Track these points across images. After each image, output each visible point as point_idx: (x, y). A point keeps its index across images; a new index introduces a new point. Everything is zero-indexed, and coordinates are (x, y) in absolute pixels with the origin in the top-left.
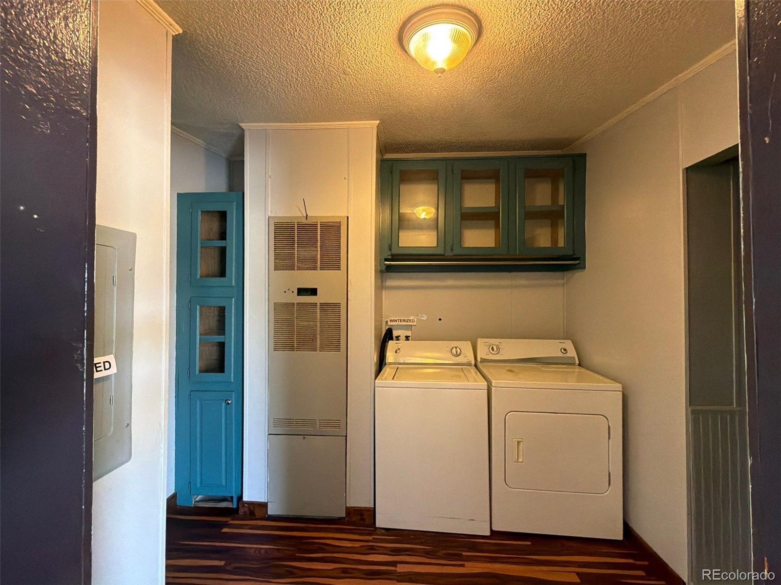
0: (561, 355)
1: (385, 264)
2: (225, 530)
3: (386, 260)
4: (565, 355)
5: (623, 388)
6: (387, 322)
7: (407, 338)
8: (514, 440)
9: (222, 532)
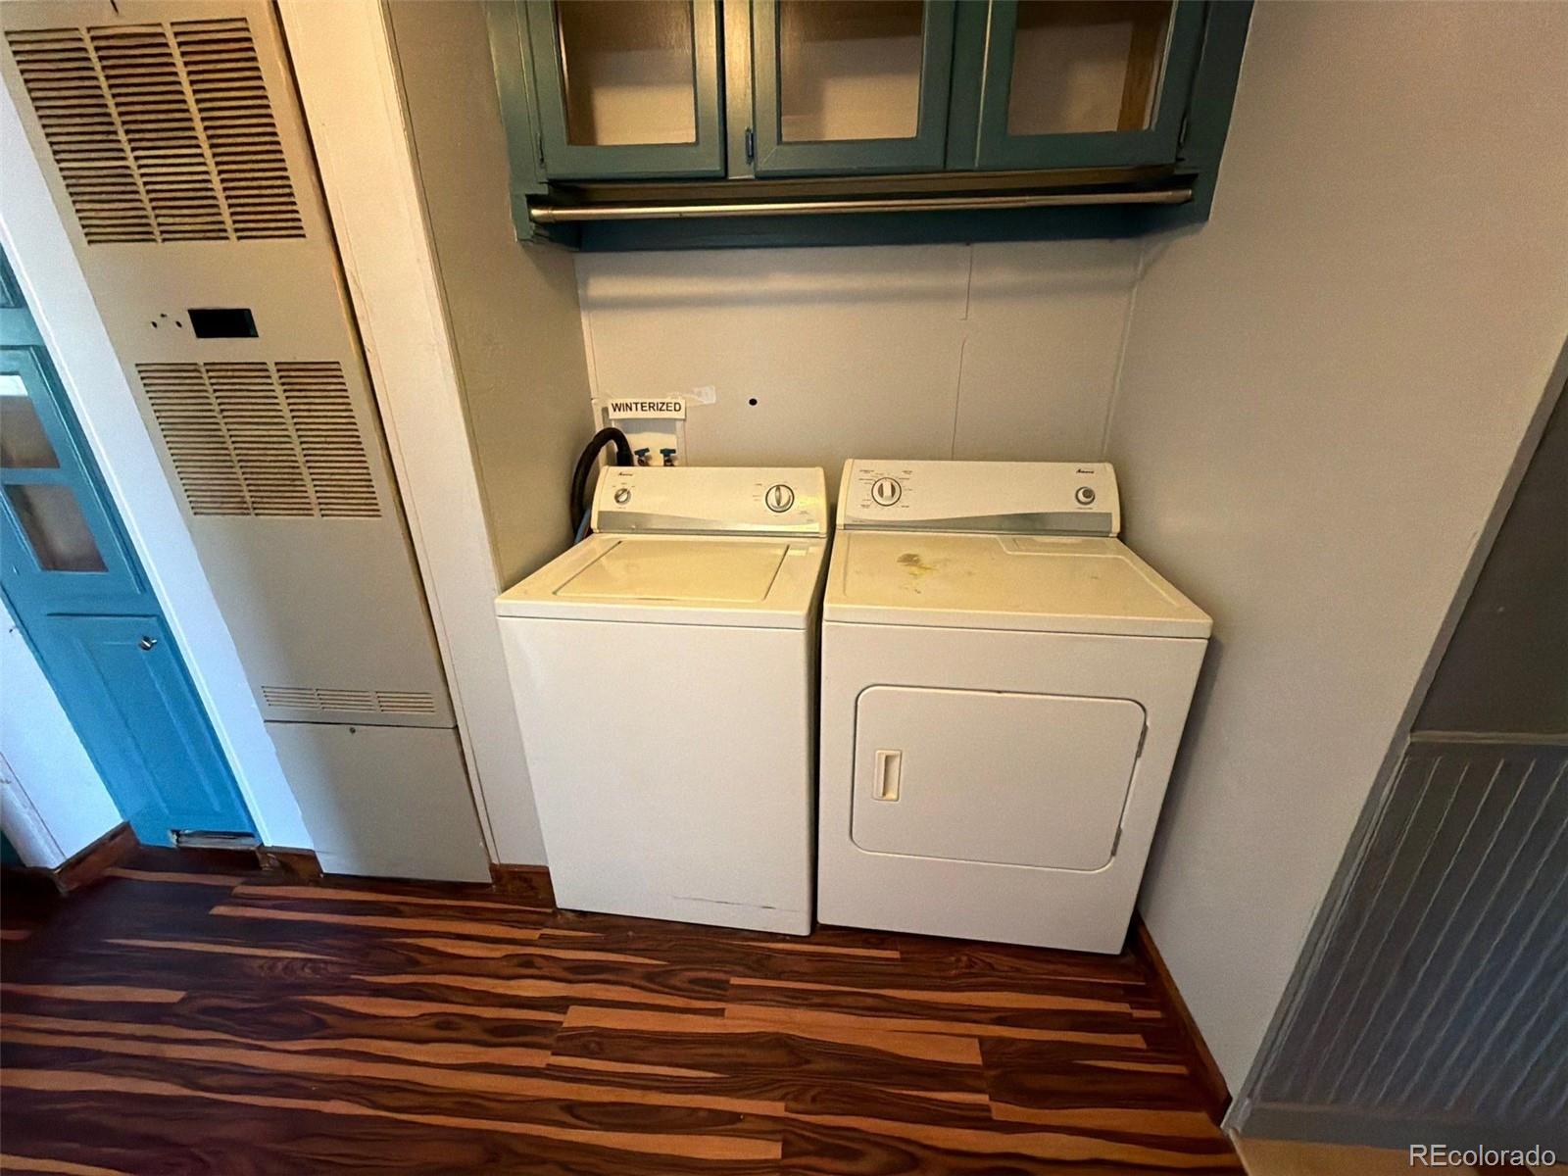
0: (1073, 507)
1: (533, 219)
2: (220, 910)
3: (534, 201)
4: (1086, 509)
5: (1214, 627)
6: (605, 410)
7: (669, 457)
8: (878, 752)
9: (212, 915)
